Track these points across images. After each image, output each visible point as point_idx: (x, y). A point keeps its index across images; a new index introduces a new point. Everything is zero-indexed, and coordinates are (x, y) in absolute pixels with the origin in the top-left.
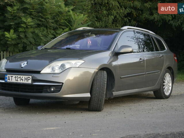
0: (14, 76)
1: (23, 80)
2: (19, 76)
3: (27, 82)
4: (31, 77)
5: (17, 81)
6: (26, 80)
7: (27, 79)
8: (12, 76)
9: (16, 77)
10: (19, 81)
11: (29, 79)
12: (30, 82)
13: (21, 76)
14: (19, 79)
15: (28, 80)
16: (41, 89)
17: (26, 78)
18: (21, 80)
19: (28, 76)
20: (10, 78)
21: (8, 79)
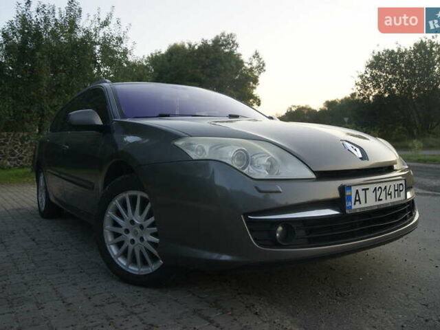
0: (371, 187)
1: (391, 194)
2: (383, 186)
3: (399, 199)
4: (403, 182)
5: (379, 200)
6: (396, 194)
8: (366, 190)
9: (376, 188)
10: (384, 200)
11: (401, 188)
13: (388, 185)
14: (383, 195)
15: (400, 191)
17: (397, 187)
18: (389, 194)
20: (362, 194)
21: (356, 201)
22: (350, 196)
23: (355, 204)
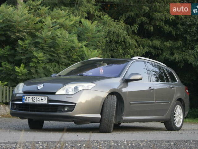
0: (31, 97)
1: (39, 100)
2: (36, 97)
3: (43, 102)
4: (47, 98)
5: (34, 101)
6: (42, 100)
8: (29, 97)
9: (32, 98)
10: (36, 102)
11: (45, 99)
12: (46, 102)
13: (38, 97)
14: (36, 100)
16: (55, 108)
17: (42, 99)
19: (44, 97)
20: (28, 99)
21: (26, 100)
22: (24, 99)
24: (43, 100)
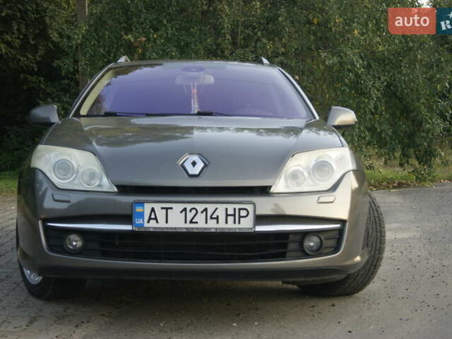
0: (178, 207)
1: (217, 218)
2: (200, 207)
3: (237, 226)
4: (250, 207)
5: (191, 222)
6: (231, 219)
7: (234, 215)
8: (167, 209)
9: (185, 209)
11: (243, 213)
12: (247, 224)
13: (211, 208)
14: (200, 219)
15: (240, 217)
17: (231, 212)
18: (211, 218)
19: (237, 206)
21: (150, 219)
22: (141, 215)
23: (148, 222)
24: (237, 216)
